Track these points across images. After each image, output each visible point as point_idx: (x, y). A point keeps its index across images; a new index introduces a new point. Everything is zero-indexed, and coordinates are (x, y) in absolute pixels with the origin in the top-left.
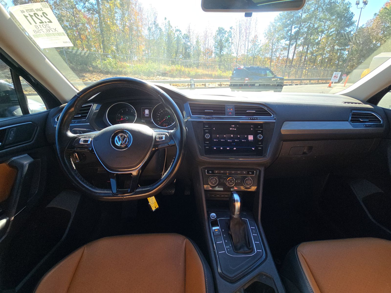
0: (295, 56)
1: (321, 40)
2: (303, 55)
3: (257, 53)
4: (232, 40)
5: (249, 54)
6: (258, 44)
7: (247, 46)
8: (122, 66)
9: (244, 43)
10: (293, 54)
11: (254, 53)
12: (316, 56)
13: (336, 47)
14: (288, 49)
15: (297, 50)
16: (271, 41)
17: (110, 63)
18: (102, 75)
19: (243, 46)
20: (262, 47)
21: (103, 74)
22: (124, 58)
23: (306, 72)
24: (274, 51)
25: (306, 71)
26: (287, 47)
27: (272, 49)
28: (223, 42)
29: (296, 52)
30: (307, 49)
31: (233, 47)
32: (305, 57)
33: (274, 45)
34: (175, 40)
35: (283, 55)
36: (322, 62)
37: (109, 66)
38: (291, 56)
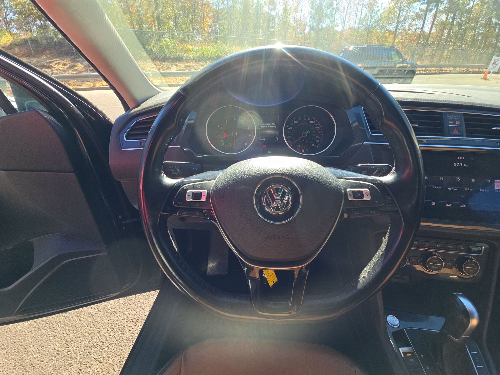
0: (433, 29)
1: (474, 8)
2: (446, 28)
3: (374, 25)
4: (337, 4)
5: (362, 25)
6: (377, 9)
7: (359, 13)
8: (183, 49)
9: (355, 9)
10: (430, 26)
11: (370, 24)
12: (465, 30)
13: (494, 20)
14: (423, 17)
15: (437, 18)
16: (399, 4)
17: (167, 46)
18: (158, 62)
19: (354, 13)
20: (382, 15)
21: (159, 60)
22: (184, 38)
23: (447, 54)
24: (402, 21)
25: (448, 52)
26: (422, 14)
27: (398, 18)
28: (323, 8)
29: (435, 22)
30: (454, 19)
31: (337, 16)
32: (450, 30)
33: (402, 10)
34: (253, 7)
35: (415, 27)
36: (473, 40)
37: (166, 50)
38: (427, 29)
